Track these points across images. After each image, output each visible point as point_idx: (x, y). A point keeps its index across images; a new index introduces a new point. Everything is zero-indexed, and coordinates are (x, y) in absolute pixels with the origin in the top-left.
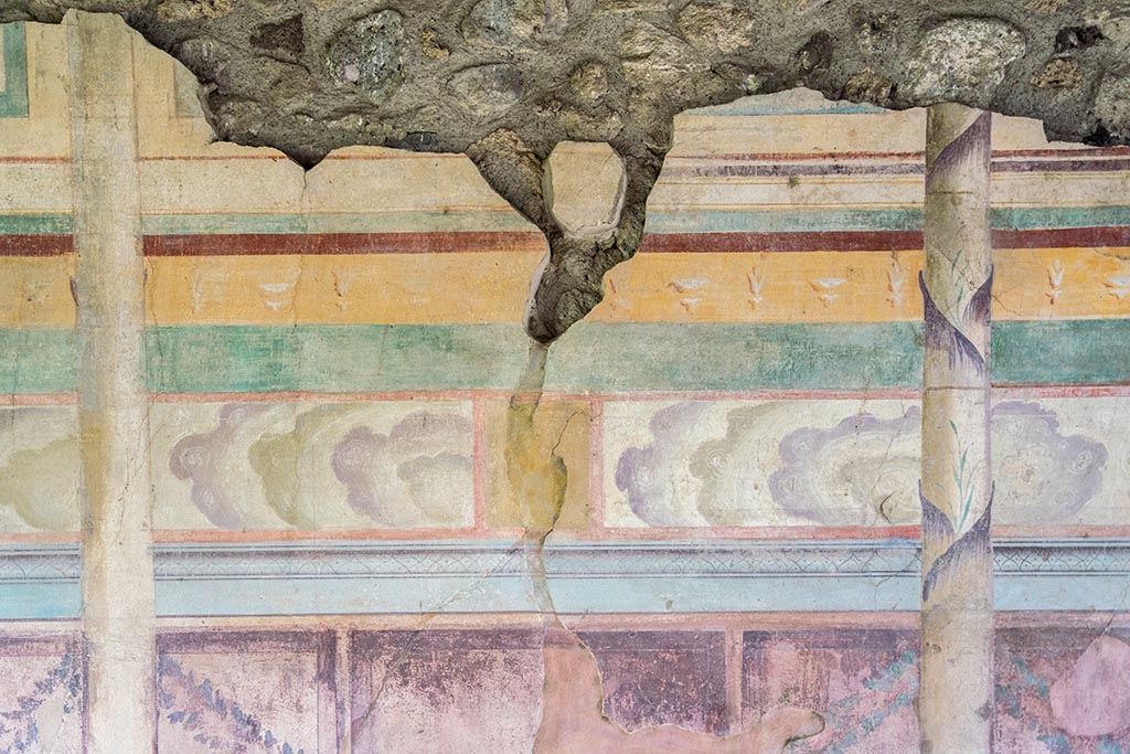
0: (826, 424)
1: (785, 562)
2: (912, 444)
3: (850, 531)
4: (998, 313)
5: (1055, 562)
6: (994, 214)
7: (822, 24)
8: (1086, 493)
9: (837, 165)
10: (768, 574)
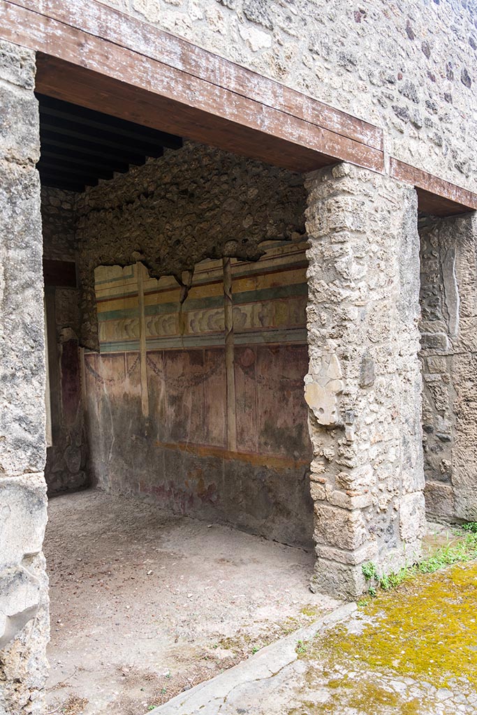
0: (213, 314)
1: (208, 338)
2: (223, 316)
3: (216, 332)
4: (233, 292)
5: (241, 335)
6: (232, 275)
7: (214, 245)
8: (245, 322)
9: (213, 270)
10: (208, 340)
